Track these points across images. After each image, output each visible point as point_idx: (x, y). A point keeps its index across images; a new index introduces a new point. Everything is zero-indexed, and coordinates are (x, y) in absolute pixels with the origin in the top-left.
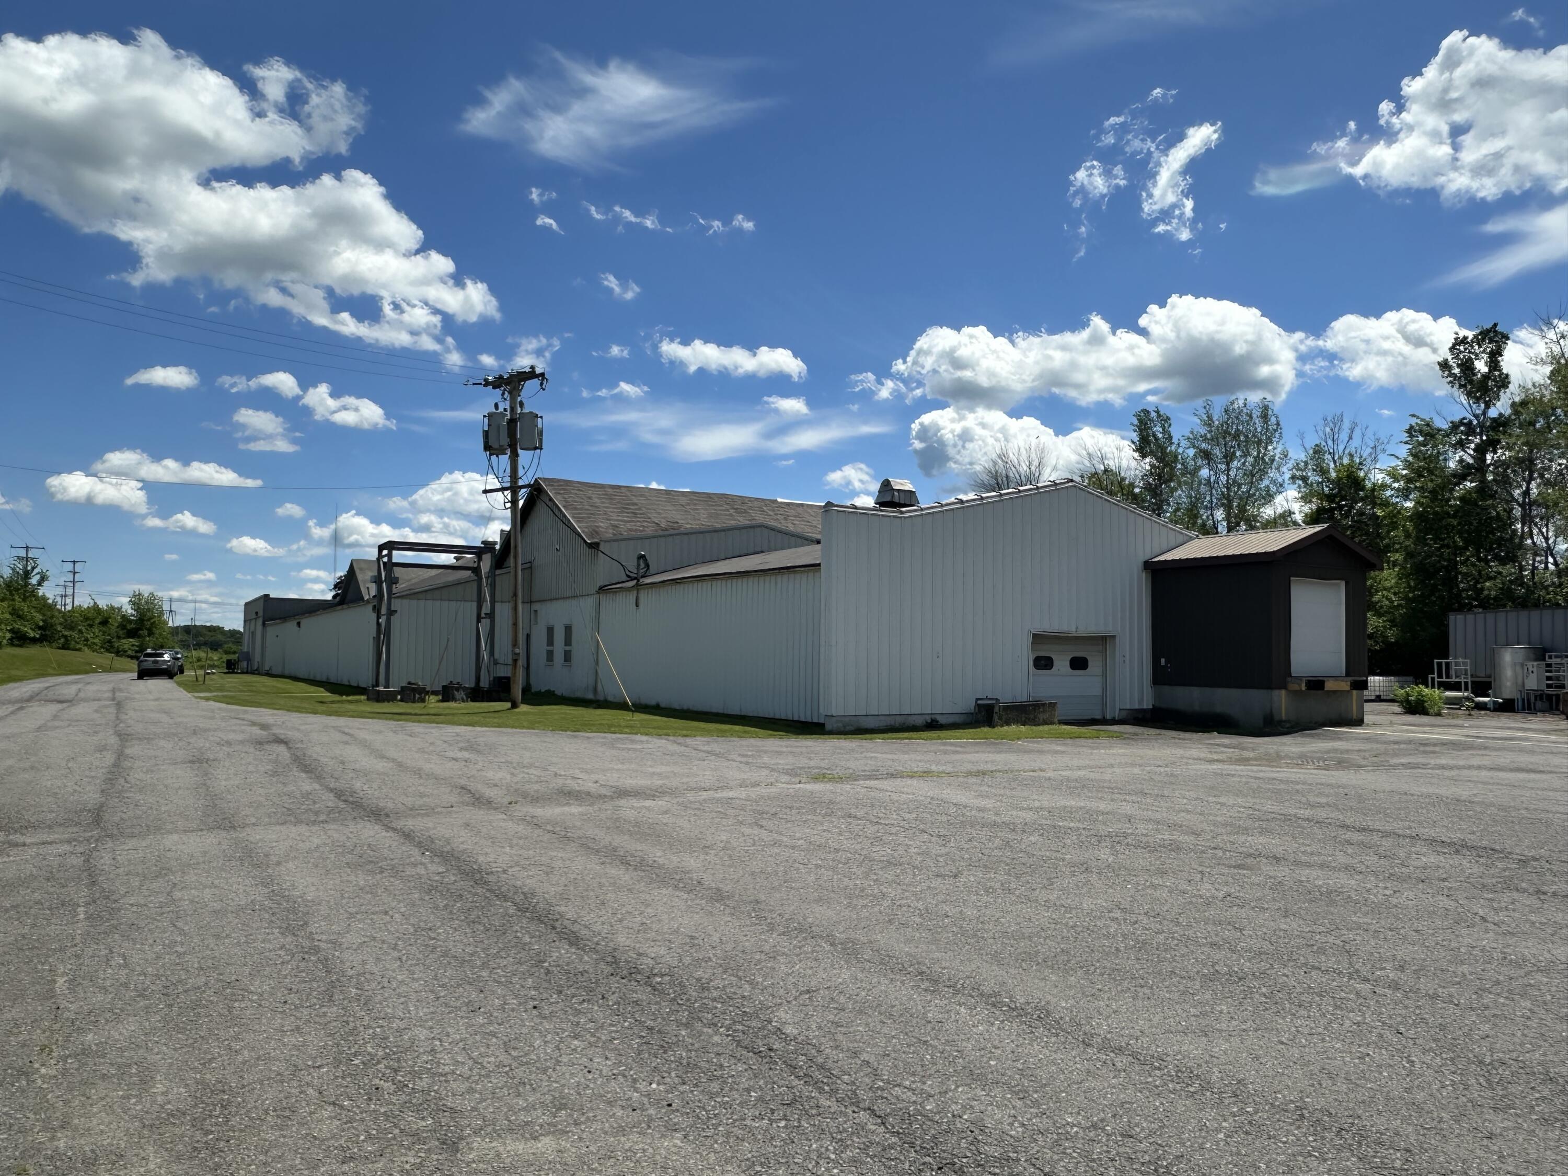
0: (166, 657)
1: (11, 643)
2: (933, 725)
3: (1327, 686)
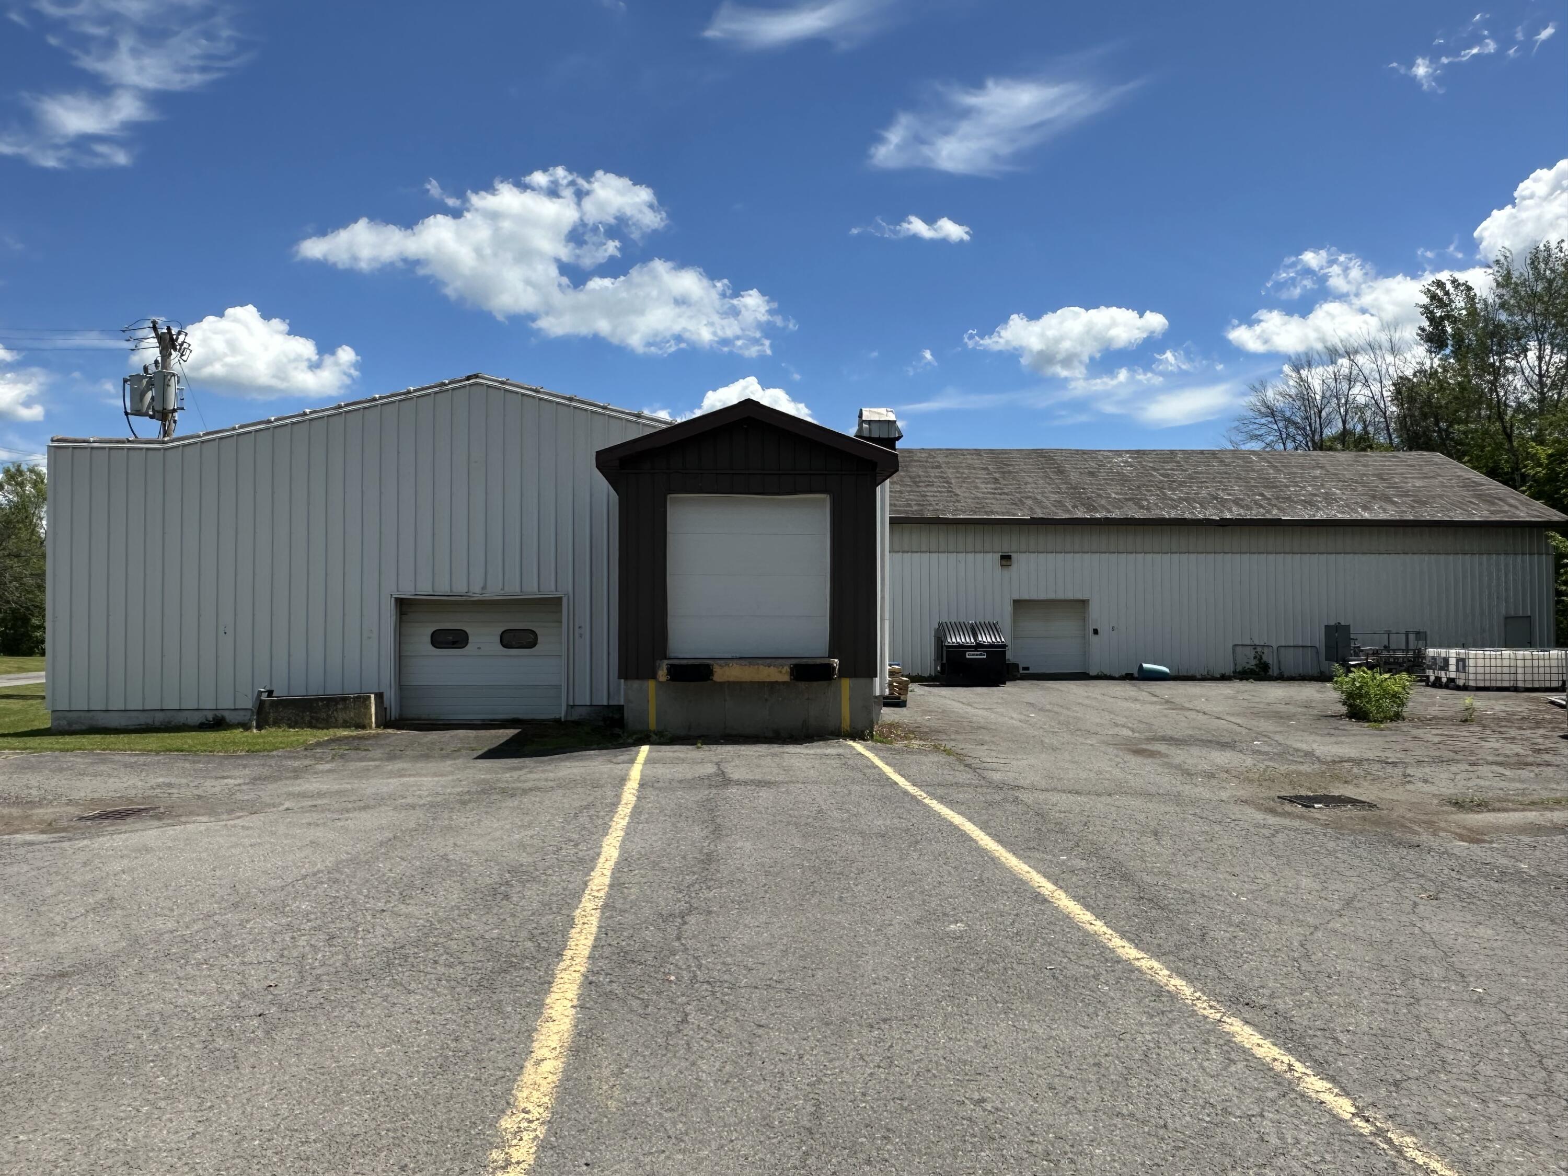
3: (721, 674)
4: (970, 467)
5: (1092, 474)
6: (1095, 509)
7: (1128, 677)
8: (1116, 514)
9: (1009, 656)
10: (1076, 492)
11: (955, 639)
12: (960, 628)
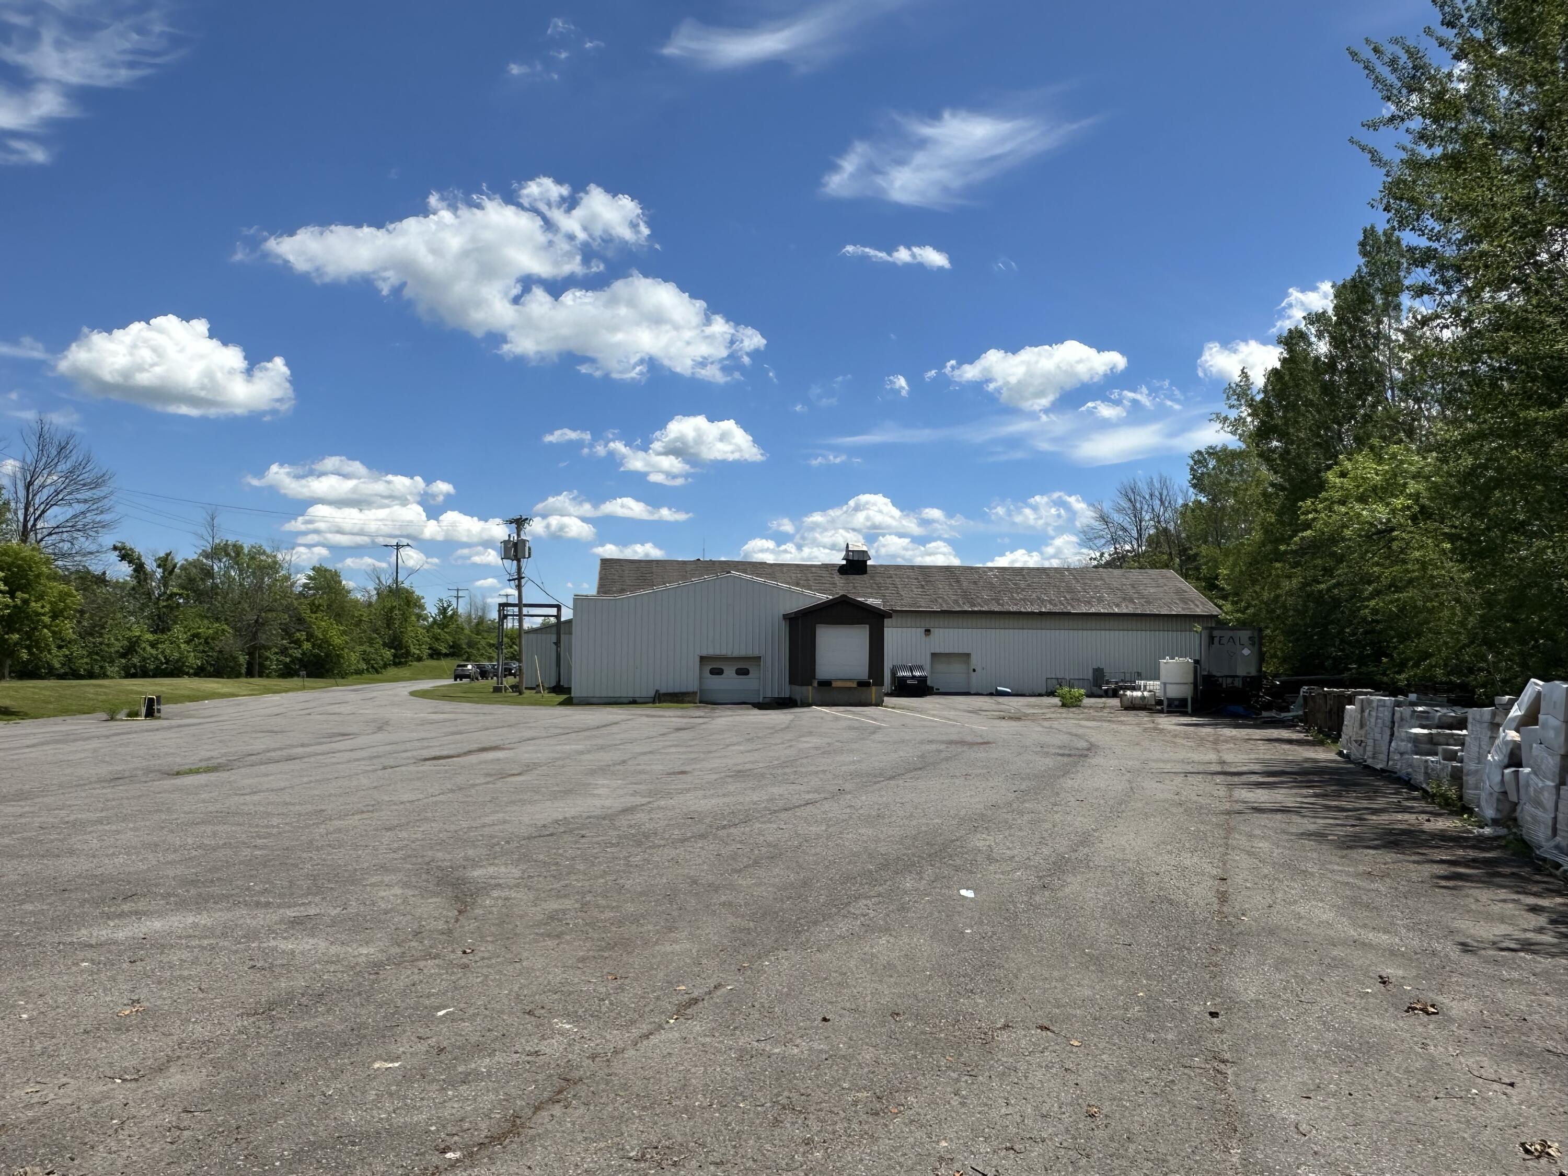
0: (470, 667)
1: (431, 656)
2: (634, 702)
3: (834, 684)
4: (908, 577)
5: (975, 583)
6: (975, 606)
7: (991, 694)
8: (985, 608)
9: (929, 683)
10: (965, 595)
11: (902, 674)
12: (904, 668)
